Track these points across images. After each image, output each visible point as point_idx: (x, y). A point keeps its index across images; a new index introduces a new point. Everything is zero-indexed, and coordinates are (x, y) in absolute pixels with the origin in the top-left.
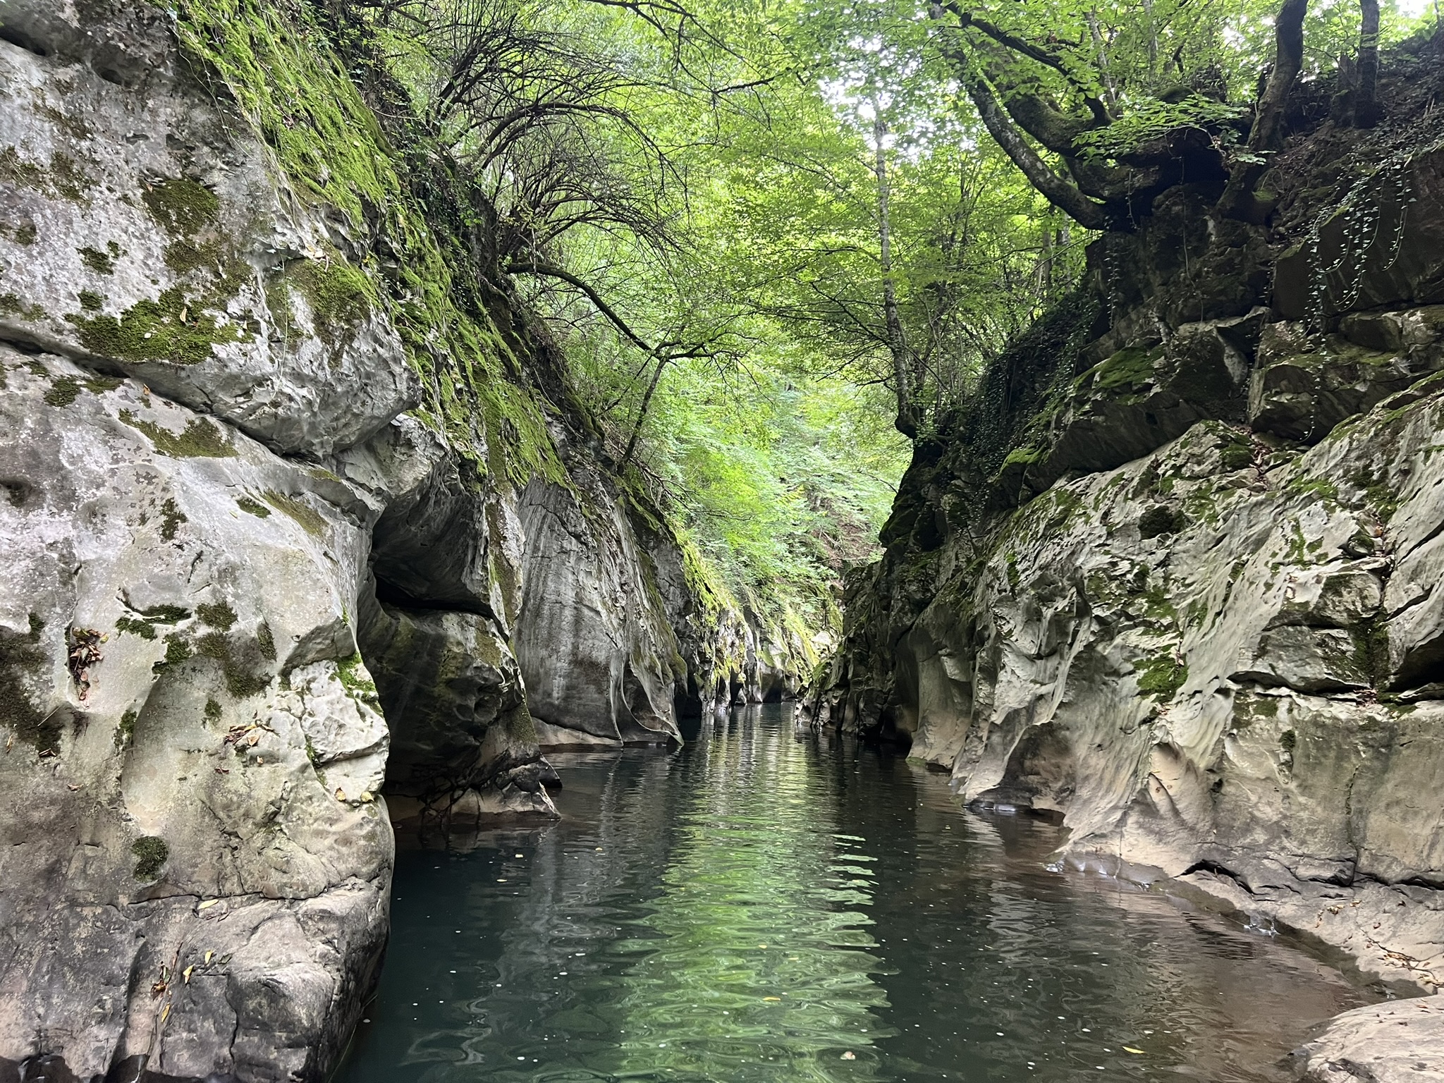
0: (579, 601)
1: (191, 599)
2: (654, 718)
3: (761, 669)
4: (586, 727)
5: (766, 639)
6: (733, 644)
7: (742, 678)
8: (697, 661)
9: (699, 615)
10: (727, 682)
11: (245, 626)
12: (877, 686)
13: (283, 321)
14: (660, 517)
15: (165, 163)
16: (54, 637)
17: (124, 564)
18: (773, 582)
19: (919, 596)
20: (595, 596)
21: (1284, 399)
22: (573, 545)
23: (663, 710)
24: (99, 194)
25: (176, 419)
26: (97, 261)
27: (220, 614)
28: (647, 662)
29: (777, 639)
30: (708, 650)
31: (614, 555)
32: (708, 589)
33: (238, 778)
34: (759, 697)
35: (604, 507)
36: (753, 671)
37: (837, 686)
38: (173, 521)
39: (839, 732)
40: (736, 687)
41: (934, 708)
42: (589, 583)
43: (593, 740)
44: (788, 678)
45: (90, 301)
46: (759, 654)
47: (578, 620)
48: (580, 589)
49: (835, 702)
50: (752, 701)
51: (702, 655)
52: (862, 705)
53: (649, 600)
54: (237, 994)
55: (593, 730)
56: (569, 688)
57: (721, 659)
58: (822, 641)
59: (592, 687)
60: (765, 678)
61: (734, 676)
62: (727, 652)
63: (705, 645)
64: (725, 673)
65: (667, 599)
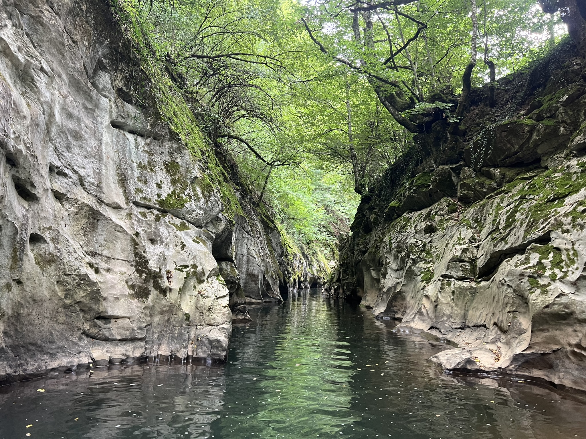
0: (249, 254)
1: (189, 263)
2: (273, 293)
3: (309, 275)
4: (251, 296)
5: (311, 264)
6: (299, 266)
7: (302, 279)
8: (286, 273)
9: (286, 256)
10: (297, 281)
11: (199, 269)
12: (350, 281)
13: (196, 195)
14: (272, 222)
15: (168, 158)
16: (163, 272)
17: (174, 256)
18: (313, 242)
19: (363, 249)
20: (254, 252)
21: (465, 192)
22: (246, 235)
23: (276, 290)
24: (157, 169)
25: (178, 222)
26: (159, 186)
27: (194, 266)
28: (270, 274)
29: (315, 264)
30: (290, 269)
31: (258, 237)
32: (290, 247)
33: (202, 301)
34: (309, 286)
35: (254, 220)
36: (306, 276)
37: (337, 281)
38: (183, 246)
39: (337, 297)
40: (300, 282)
41: (369, 288)
42: (251, 247)
43: (254, 301)
44: (319, 279)
45: (159, 196)
46: (308, 270)
47: (248, 260)
48: (249, 250)
49: (336, 287)
50: (306, 287)
51: (288, 271)
52: (345, 288)
53: (269, 252)
54: (211, 342)
55: (253, 297)
56: (245, 283)
57: (295, 272)
58: (332, 264)
59: (253, 283)
60: (310, 279)
61: (299, 278)
62: (296, 270)
63: (289, 267)
64: (296, 277)
65: (275, 251)
